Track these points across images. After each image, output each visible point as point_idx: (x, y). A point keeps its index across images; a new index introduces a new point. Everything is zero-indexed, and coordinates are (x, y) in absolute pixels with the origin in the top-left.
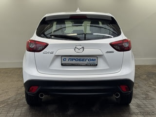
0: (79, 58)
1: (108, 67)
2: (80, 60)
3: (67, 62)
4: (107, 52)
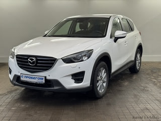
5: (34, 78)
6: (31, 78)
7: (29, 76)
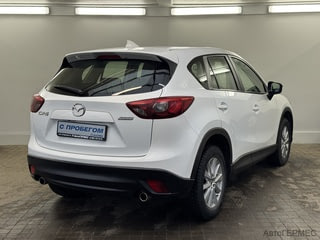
0: (80, 125)
1: (123, 146)
2: (81, 129)
3: (64, 131)
4: (121, 119)
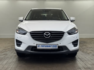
5: (49, 46)
6: (47, 46)
7: (45, 45)
